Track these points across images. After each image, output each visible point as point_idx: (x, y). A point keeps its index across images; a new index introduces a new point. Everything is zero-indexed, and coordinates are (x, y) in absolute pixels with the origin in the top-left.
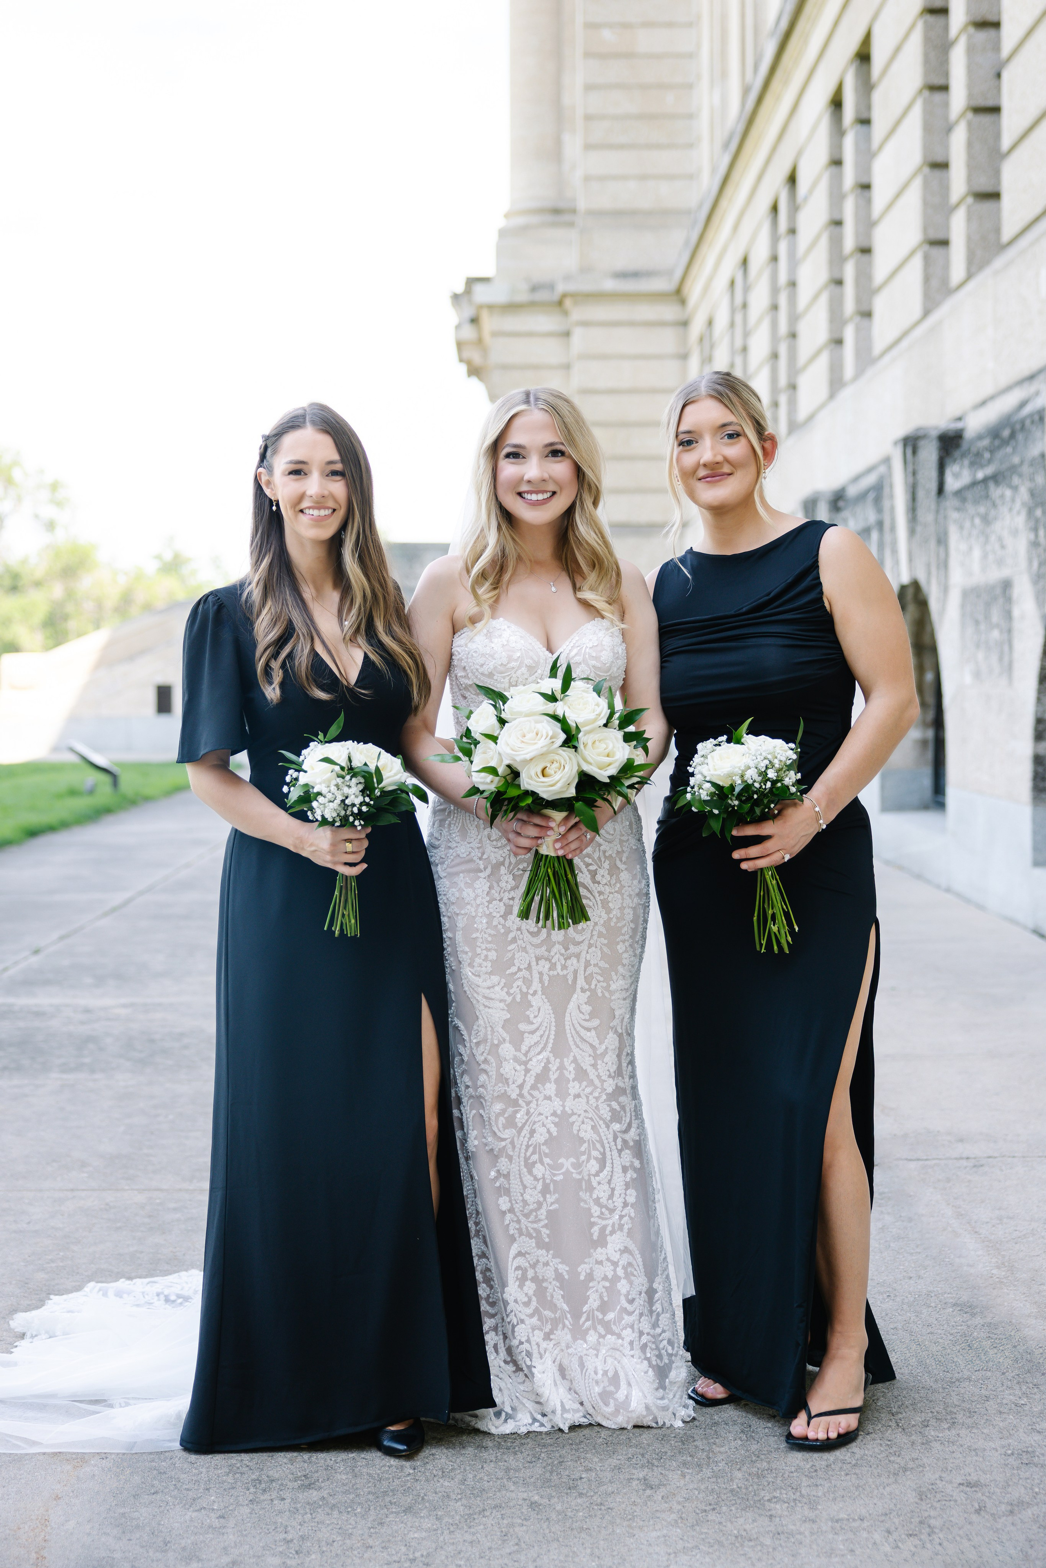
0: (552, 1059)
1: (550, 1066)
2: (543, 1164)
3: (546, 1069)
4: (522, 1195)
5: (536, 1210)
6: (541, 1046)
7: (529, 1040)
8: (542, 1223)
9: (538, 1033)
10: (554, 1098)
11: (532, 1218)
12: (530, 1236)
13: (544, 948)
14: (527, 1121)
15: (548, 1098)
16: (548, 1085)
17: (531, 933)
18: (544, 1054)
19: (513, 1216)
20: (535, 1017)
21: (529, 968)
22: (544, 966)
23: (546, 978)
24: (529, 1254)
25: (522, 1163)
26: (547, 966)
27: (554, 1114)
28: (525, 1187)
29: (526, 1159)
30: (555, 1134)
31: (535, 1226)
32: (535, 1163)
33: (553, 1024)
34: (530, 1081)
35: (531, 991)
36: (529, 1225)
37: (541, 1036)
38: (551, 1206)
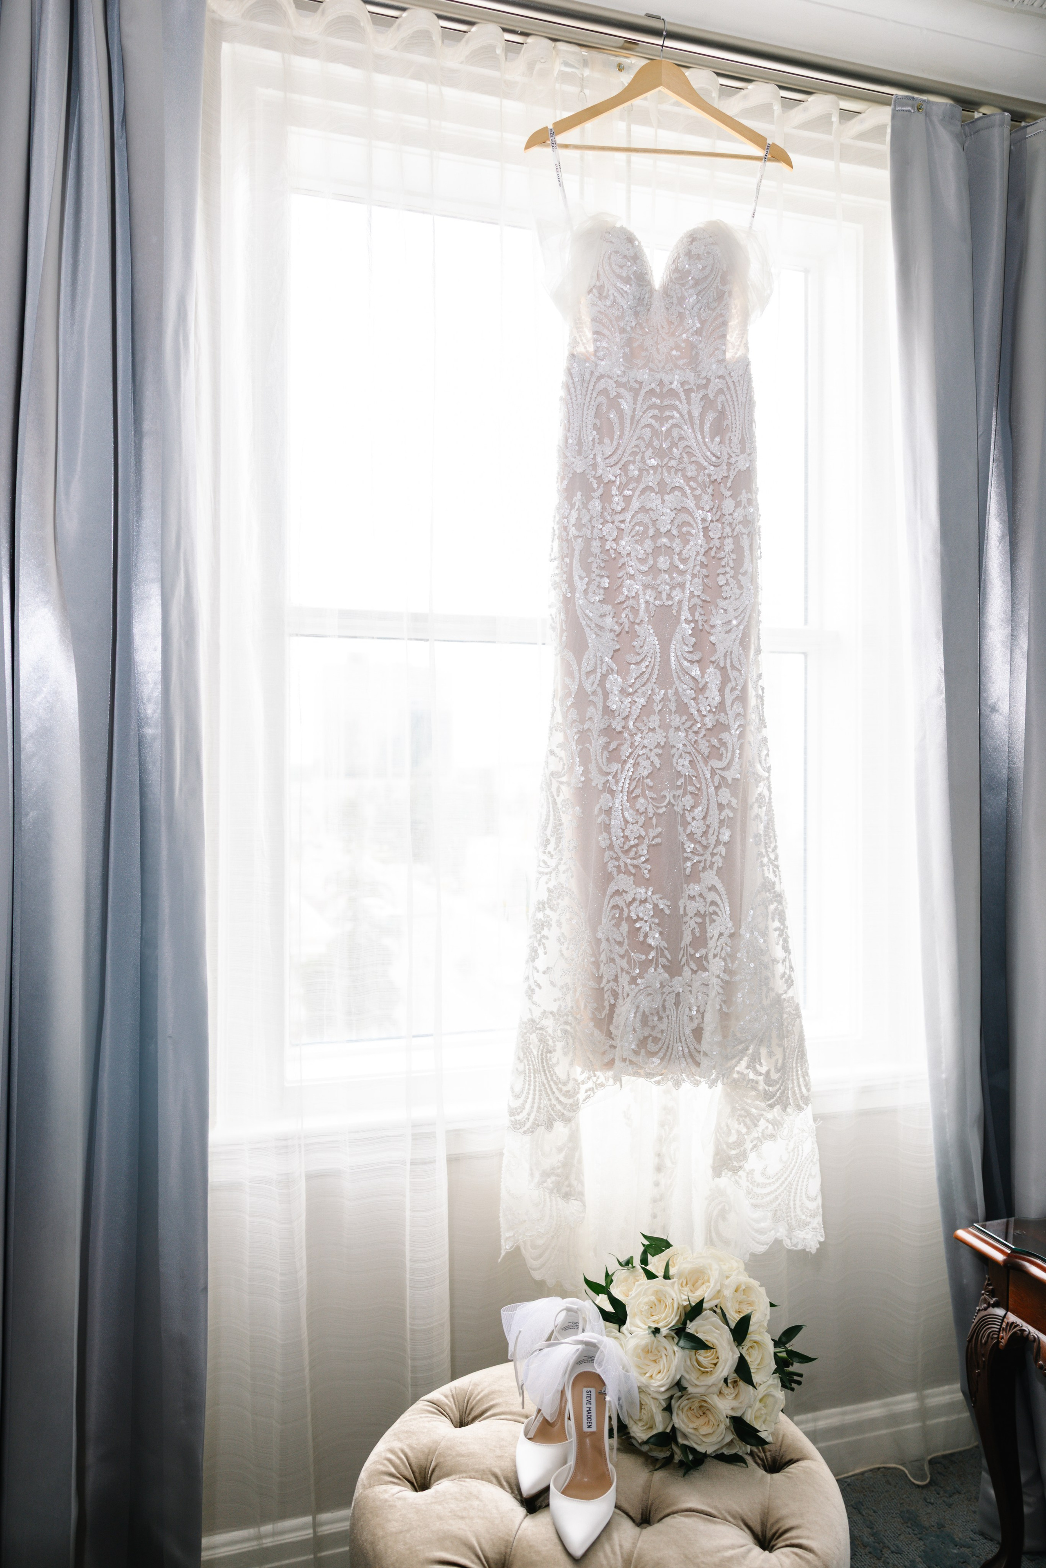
0: (657, 690)
1: (654, 697)
2: (645, 797)
3: (650, 699)
4: (623, 831)
5: (636, 845)
6: (646, 676)
7: (634, 670)
8: (643, 859)
9: (644, 665)
10: (657, 729)
11: (632, 854)
12: (628, 873)
13: (651, 576)
14: (631, 754)
15: (653, 730)
16: (652, 718)
17: (638, 559)
18: (650, 685)
19: (611, 853)
20: (642, 647)
21: (636, 597)
22: (650, 595)
23: (652, 607)
24: (626, 892)
25: (625, 798)
26: (654, 595)
27: (658, 745)
28: (626, 822)
29: (630, 792)
30: (658, 766)
31: (635, 862)
32: (637, 797)
33: (658, 655)
34: (636, 712)
35: (638, 621)
36: (628, 861)
37: (647, 667)
38: (652, 840)
